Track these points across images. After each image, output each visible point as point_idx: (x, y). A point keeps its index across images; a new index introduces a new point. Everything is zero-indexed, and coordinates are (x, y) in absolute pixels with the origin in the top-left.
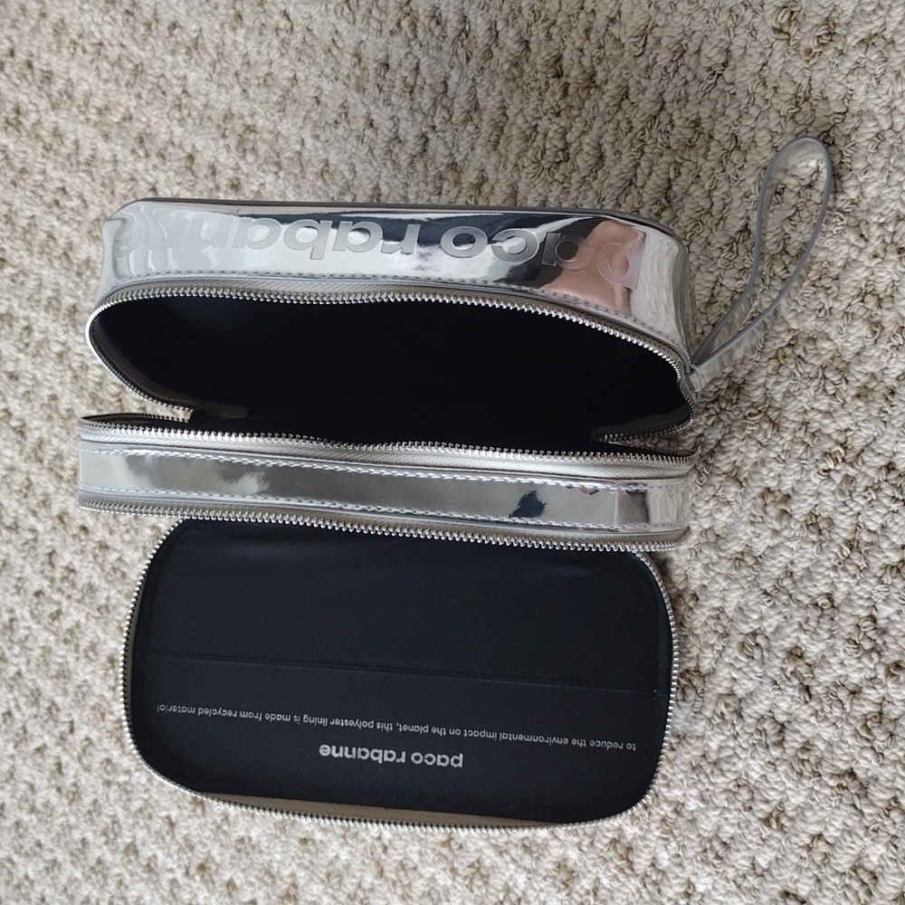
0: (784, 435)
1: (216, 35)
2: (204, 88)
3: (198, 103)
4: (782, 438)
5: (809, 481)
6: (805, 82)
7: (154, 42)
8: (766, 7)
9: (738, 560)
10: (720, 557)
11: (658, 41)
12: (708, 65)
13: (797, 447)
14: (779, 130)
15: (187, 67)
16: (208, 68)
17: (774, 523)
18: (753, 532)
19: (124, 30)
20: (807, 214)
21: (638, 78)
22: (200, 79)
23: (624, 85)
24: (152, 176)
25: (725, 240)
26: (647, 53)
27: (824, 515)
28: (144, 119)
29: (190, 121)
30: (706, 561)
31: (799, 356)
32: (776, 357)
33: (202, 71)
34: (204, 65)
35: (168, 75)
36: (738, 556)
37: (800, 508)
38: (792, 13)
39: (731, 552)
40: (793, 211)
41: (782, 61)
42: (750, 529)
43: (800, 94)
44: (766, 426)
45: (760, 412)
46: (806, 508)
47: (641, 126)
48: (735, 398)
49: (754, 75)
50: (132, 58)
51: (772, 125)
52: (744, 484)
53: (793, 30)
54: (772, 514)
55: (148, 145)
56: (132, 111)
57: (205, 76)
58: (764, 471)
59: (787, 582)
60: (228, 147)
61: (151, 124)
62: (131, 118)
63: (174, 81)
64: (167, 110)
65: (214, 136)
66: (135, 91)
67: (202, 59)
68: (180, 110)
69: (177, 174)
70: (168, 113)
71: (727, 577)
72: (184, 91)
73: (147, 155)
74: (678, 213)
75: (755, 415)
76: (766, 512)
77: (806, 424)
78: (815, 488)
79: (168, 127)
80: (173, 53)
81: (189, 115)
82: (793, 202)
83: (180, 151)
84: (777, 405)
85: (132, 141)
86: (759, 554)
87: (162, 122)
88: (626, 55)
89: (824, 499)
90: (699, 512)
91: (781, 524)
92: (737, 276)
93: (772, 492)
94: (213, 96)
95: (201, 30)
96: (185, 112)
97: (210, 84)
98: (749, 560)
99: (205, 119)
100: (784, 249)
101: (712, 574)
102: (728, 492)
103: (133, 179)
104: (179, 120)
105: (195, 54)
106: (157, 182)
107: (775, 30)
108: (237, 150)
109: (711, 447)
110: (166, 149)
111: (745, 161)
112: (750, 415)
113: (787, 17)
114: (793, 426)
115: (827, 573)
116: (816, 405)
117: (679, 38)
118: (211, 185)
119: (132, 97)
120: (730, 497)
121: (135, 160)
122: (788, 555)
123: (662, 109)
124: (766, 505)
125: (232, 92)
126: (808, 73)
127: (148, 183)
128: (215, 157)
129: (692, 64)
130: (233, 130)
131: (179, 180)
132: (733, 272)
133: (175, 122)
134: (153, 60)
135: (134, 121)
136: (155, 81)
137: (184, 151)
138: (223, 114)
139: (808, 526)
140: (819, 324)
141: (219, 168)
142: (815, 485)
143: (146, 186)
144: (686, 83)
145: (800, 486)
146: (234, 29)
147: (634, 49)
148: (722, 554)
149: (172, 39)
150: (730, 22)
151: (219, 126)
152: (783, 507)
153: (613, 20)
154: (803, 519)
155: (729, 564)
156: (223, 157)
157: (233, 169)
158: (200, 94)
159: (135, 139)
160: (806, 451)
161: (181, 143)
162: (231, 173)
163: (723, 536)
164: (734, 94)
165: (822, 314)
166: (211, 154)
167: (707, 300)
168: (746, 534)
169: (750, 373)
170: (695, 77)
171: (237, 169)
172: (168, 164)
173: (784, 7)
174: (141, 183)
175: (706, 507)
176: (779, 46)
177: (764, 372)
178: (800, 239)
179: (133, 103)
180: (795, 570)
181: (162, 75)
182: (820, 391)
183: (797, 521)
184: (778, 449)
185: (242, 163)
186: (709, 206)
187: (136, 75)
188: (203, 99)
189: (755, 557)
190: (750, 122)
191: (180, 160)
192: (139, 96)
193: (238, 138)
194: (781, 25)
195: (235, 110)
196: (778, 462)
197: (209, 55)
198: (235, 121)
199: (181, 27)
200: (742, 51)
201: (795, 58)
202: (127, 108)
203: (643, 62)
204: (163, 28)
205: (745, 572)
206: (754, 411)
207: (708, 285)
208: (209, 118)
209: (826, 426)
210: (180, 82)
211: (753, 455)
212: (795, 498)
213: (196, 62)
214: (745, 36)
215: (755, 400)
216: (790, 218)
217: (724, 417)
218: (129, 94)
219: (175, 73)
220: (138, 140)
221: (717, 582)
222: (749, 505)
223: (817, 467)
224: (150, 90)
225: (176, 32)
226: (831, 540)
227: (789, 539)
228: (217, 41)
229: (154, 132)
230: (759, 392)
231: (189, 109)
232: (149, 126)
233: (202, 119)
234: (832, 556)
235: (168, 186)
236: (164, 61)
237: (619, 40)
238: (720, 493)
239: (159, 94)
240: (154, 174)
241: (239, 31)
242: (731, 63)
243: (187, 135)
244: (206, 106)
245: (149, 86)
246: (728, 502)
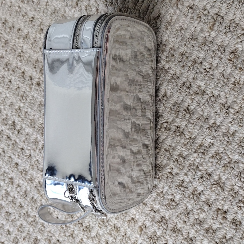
0: (226, 192)
1: (34, 34)
2: (29, 51)
3: (27, 55)
4: (225, 193)
5: (234, 208)
6: (238, 78)
7: (12, 34)
8: (226, 52)
9: (207, 230)
10: (201, 229)
11: (187, 58)
12: (205, 68)
13: (229, 197)
14: (229, 93)
15: (23, 44)
16: (31, 45)
17: (221, 220)
18: (213, 222)
19: (2, 29)
20: (237, 121)
21: (180, 69)
22: (27, 48)
23: (175, 70)
24: (10, 77)
25: (208, 126)
26: (183, 61)
27: (238, 220)
28: (8, 58)
29: (23, 61)
30: (196, 229)
31: (232, 167)
32: (224, 167)
33: (28, 46)
34: (29, 44)
35: (17, 45)
36: (207, 229)
37: (230, 217)
38: (235, 54)
39: (205, 227)
40: (232, 120)
41: (230, 70)
42: (212, 221)
43: (236, 82)
44: (219, 188)
45: (217, 183)
46: (232, 217)
47: (180, 85)
48: (208, 177)
49: (220, 73)
50: (5, 38)
51: (226, 91)
52: (210, 206)
53: (235, 60)
54: (220, 217)
55: (9, 67)
56: (4, 55)
57: (29, 47)
58: (218, 203)
59: (224, 240)
60: (36, 71)
61: (10, 60)
62: (3, 57)
63: (19, 48)
64: (16, 56)
65: (32, 67)
66: (6, 49)
67: (29, 42)
68: (20, 57)
69: (18, 78)
70: (16, 58)
71: (203, 236)
72: (22, 51)
73: (8, 70)
74: (192, 115)
75: (216, 184)
76: (218, 216)
77: (233, 189)
78: (235, 211)
79: (16, 62)
80: (19, 38)
81: (23, 59)
82: (232, 117)
83: (20, 70)
84: (223, 182)
85: (3, 65)
86: (214, 229)
87: (14, 60)
88: (176, 60)
89: (238, 215)
90: (194, 213)
91: (223, 221)
92: (211, 138)
93: (220, 210)
94: (32, 54)
95: (28, 32)
96: (22, 58)
97: (31, 50)
98: (211, 231)
99: (29, 61)
100: (228, 131)
101: (198, 234)
102: (205, 208)
103: (3, 77)
104: (20, 60)
105: (26, 40)
106: (11, 79)
107: (229, 60)
108: (40, 73)
109: (199, 192)
110: (15, 69)
111: (216, 100)
112: (214, 184)
113: (233, 56)
114: (228, 190)
115: (238, 240)
116: (237, 184)
117: (194, 57)
118: (30, 83)
119: (4, 51)
120: (205, 210)
121: (4, 71)
122: (225, 232)
123: (187, 80)
124: (218, 214)
125: (38, 54)
126: (240, 75)
127: (8, 79)
128: (32, 74)
129: (199, 67)
130: (38, 66)
131: (19, 80)
132: (210, 137)
133: (18, 61)
134: (12, 40)
135: (4, 59)
136: (12, 47)
137: (21, 71)
138: (35, 60)
139: (232, 223)
140: (239, 158)
141: (33, 77)
142: (235, 210)
143: (8, 80)
144: (197, 73)
145: (230, 209)
146: (40, 34)
147: (179, 59)
148: (202, 228)
149: (19, 34)
150: (213, 55)
151: (34, 64)
152: (224, 215)
153: (171, 48)
154: (231, 221)
155: (204, 232)
156: (34, 74)
157: (38, 79)
158: (27, 53)
159: (5, 64)
160: (233, 198)
161: (20, 67)
162: (37, 80)
163: (203, 221)
164: (213, 78)
165: (241, 155)
166: (31, 73)
167: (200, 144)
168: (211, 222)
169: (214, 170)
170: (200, 71)
171: (39, 78)
172: (16, 74)
173: (232, 52)
174: (6, 79)
175: (197, 212)
176: (230, 65)
177: (219, 171)
178: (234, 129)
179: (4, 53)
180: (227, 236)
181: (15, 45)
182: (239, 180)
183: (229, 221)
184: (223, 197)
185: (41, 77)
186: (202, 113)
187: (6, 44)
188: (28, 55)
189: (213, 230)
190: (218, 89)
191: (20, 73)
192: (6, 51)
193: (40, 69)
194: (231, 58)
195: (39, 59)
196: (223, 200)
197: (31, 41)
198: (39, 63)
199: (21, 30)
200: (216, 65)
201: (235, 70)
202: (2, 54)
203: (181, 64)
204: (16, 30)
205: (209, 235)
206: (215, 183)
207: (201, 139)
208: (30, 61)
209: (240, 192)
210: (21, 48)
211: (214, 197)
212: (228, 213)
213: (26, 42)
214: (218, 60)
215: (215, 179)
216: (231, 122)
217: (204, 183)
218: (3, 50)
219: (19, 45)
220: (6, 65)
221: (200, 237)
222: (212, 213)
223: (237, 205)
224: (10, 49)
225: (20, 32)
226: (240, 229)
227: (225, 226)
228: (34, 36)
229: (11, 63)
230: (217, 177)
231: (24, 57)
232: (9, 61)
233: (28, 61)
234: (240, 234)
235: (15, 81)
236: (15, 40)
237: (174, 55)
238: (202, 208)
239: (13, 51)
240: (11, 76)
241: (42, 34)
242: (213, 68)
243: (22, 66)
244: (29, 57)
245: (10, 48)
246: (205, 211)
